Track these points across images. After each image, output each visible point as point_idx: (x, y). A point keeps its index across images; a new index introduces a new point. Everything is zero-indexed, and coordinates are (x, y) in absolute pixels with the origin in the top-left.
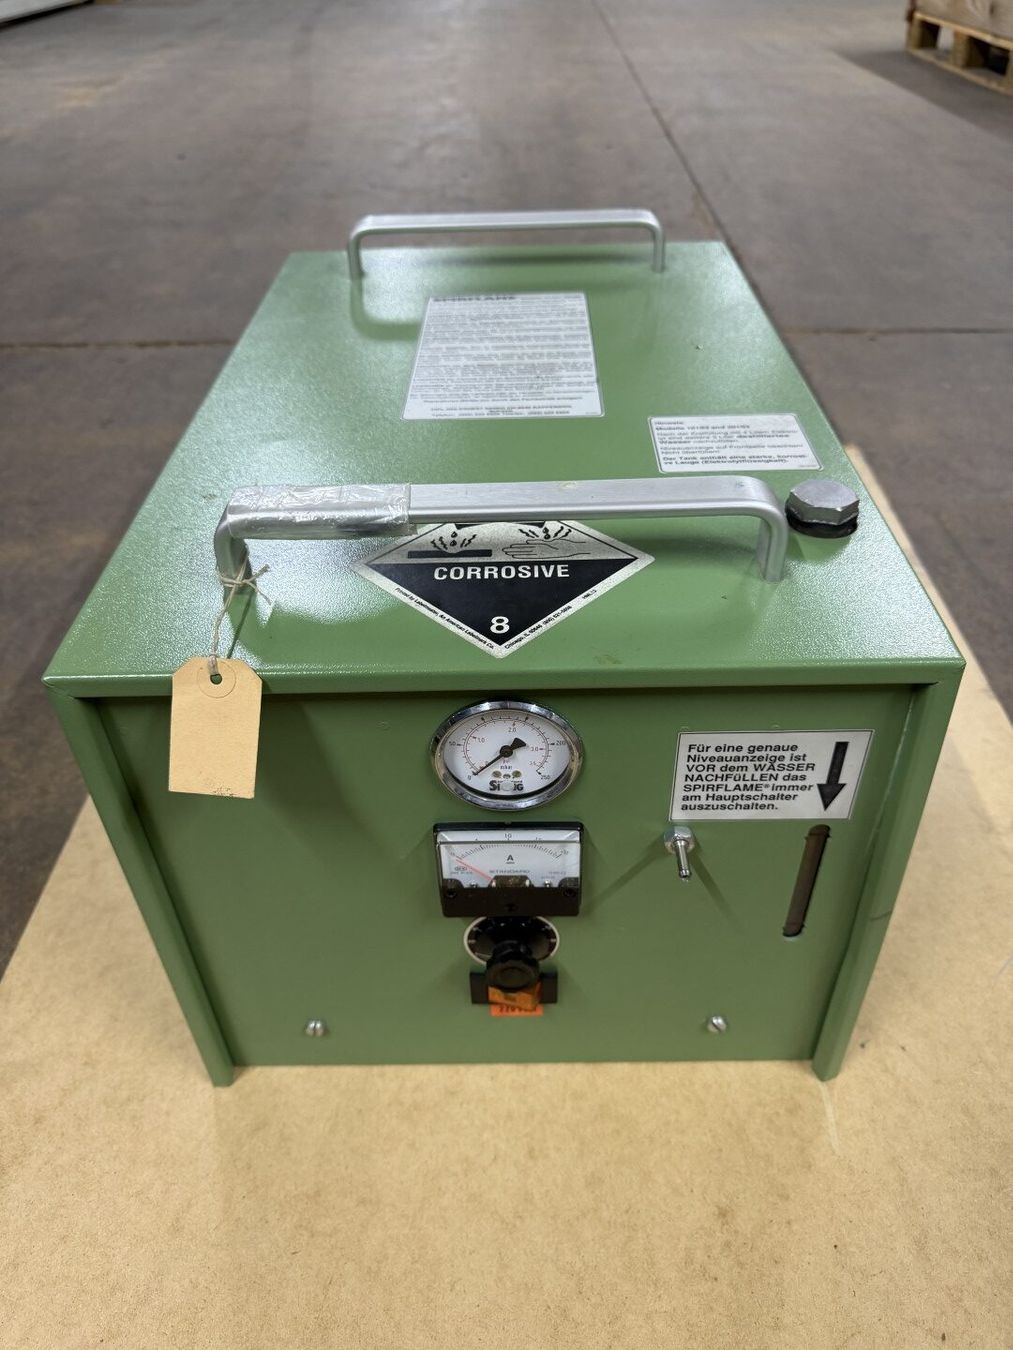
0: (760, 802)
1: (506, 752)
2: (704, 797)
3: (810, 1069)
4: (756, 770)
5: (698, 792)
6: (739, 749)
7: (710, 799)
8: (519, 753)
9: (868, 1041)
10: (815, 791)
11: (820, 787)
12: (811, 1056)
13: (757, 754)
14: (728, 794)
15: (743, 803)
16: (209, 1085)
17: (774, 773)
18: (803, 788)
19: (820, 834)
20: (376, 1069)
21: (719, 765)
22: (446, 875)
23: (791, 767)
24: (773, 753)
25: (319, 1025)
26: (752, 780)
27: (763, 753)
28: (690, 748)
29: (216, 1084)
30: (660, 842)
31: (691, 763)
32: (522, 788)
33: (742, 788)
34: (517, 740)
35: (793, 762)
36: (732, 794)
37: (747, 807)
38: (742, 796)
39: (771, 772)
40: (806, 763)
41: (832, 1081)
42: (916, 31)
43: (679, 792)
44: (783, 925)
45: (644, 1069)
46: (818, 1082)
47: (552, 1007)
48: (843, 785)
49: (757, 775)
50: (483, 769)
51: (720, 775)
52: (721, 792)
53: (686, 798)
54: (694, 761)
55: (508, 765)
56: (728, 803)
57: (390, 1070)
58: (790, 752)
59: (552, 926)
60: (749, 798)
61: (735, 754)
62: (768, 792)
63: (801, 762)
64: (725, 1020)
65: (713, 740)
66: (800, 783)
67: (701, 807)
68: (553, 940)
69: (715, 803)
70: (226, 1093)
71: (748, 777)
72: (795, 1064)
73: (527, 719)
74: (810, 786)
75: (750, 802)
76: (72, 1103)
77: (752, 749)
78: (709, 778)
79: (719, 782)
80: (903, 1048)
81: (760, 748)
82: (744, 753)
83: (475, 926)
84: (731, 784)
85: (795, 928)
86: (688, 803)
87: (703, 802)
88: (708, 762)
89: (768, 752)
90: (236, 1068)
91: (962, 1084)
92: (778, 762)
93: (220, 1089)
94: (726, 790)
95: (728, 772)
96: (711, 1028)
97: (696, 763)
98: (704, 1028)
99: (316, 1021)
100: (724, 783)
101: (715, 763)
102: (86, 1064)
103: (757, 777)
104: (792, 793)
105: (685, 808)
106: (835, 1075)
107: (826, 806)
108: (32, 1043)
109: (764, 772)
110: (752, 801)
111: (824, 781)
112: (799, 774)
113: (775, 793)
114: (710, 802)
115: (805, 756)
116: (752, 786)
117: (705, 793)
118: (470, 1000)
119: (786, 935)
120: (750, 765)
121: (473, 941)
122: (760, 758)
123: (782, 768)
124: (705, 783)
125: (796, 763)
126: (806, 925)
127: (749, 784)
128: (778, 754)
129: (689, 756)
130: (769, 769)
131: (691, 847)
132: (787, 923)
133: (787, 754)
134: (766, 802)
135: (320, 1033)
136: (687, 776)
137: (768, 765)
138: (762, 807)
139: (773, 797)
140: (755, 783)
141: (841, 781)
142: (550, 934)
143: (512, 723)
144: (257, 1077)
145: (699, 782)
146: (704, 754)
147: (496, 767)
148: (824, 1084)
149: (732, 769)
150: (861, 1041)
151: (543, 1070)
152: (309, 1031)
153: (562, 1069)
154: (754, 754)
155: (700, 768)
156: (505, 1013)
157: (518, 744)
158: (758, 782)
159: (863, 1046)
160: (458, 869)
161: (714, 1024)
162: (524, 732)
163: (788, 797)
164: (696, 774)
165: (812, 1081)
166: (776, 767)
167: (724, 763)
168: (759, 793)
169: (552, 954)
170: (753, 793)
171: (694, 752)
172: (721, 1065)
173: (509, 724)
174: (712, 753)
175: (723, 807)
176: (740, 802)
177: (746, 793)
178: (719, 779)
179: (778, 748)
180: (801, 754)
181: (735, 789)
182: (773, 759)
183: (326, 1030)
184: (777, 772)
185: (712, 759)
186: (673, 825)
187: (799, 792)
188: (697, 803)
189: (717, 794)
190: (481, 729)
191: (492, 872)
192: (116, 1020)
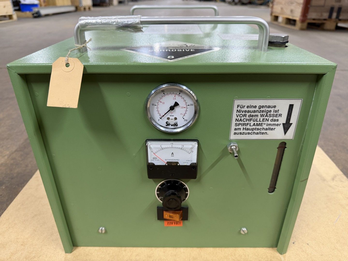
0: (262, 131)
1: (172, 108)
2: (242, 129)
3: (276, 251)
4: (261, 117)
5: (240, 127)
6: (255, 107)
7: (244, 130)
8: (177, 109)
9: (295, 242)
10: (282, 126)
11: (283, 124)
12: (276, 246)
13: (262, 109)
14: (251, 127)
15: (256, 131)
16: (64, 253)
17: (267, 118)
18: (278, 125)
19: (283, 145)
20: (123, 249)
21: (248, 114)
22: (150, 161)
23: (273, 115)
24: (267, 109)
25: (103, 229)
26: (260, 121)
27: (264, 109)
28: (238, 107)
29: (66, 252)
30: (226, 147)
31: (238, 113)
32: (177, 125)
33: (256, 125)
34: (176, 103)
35: (274, 113)
36: (252, 127)
37: (257, 134)
38: (256, 128)
39: (266, 117)
40: (279, 113)
41: (285, 254)
42: (273, 17)
43: (233, 127)
44: (268, 187)
45: (218, 250)
46: (280, 255)
47: (186, 222)
48: (292, 124)
49: (262, 118)
50: (163, 116)
51: (248, 119)
52: (248, 127)
53: (236, 129)
54: (239, 112)
55: (172, 114)
56: (250, 131)
57: (128, 249)
58: (273, 108)
59: (187, 186)
60: (258, 129)
61: (254, 109)
62: (265, 126)
63: (277, 113)
64: (247, 229)
65: (246, 103)
66: (276, 123)
67: (241, 133)
68: (187, 193)
69: (246, 131)
70: (69, 256)
71: (258, 120)
72: (271, 249)
73: (180, 93)
74: (280, 124)
75: (258, 131)
76: (14, 258)
77: (260, 107)
78: (244, 120)
79: (248, 122)
80: (308, 244)
81: (263, 107)
82: (257, 109)
83: (159, 186)
84: (252, 123)
85: (272, 189)
86: (236, 131)
87: (242, 131)
88: (244, 113)
89: (266, 108)
90: (74, 247)
91: (330, 256)
92: (269, 113)
93: (67, 254)
94: (250, 126)
95: (251, 118)
96: (242, 232)
97: (240, 114)
98: (239, 233)
99: (103, 227)
100: (249, 122)
101: (247, 113)
102: (22, 245)
103: (261, 120)
104: (273, 127)
105: (235, 134)
106: (285, 253)
107: (285, 133)
108: (5, 238)
109: (264, 118)
110: (259, 131)
111: (285, 122)
112: (276, 118)
113: (267, 127)
114: (244, 131)
115: (278, 110)
116: (259, 124)
117: (243, 127)
118: (157, 218)
119: (269, 192)
120: (259, 114)
121: (158, 193)
122: (263, 111)
123: (270, 116)
124: (243, 122)
125: (275, 114)
126: (276, 187)
127: (258, 123)
128: (269, 109)
129: (237, 110)
130: (266, 116)
131: (237, 149)
132: (270, 187)
133: (272, 109)
134: (264, 131)
135: (103, 232)
136: (236, 119)
137: (266, 114)
138: (263, 133)
139: (267, 129)
140: (260, 122)
141: (291, 122)
142: (186, 190)
143: (174, 95)
144: (81, 251)
145: (240, 122)
146: (243, 109)
147: (168, 115)
148: (282, 255)
149: (252, 116)
150: (293, 242)
151: (182, 250)
152: (100, 231)
153: (189, 249)
154: (260, 110)
155: (241, 116)
156: (169, 225)
157: (176, 104)
158: (262, 122)
159: (294, 243)
160: (154, 158)
161: (243, 231)
162: (179, 100)
163: (272, 129)
164: (240, 118)
165: (278, 254)
166: (268, 116)
167: (250, 114)
168: (262, 127)
169: (186, 199)
170: (259, 127)
171: (239, 108)
172: (245, 249)
173: (173, 95)
174: (245, 109)
175: (249, 133)
176: (255, 131)
177: (257, 127)
178: (248, 121)
179: (269, 107)
180: (277, 110)
181: (253, 125)
182: (267, 111)
183: (106, 232)
184: (268, 118)
185: (245, 111)
186: (231, 141)
187: (276, 127)
188: (239, 131)
189: (247, 127)
190: (164, 98)
191: (166, 160)
192: (35, 231)
